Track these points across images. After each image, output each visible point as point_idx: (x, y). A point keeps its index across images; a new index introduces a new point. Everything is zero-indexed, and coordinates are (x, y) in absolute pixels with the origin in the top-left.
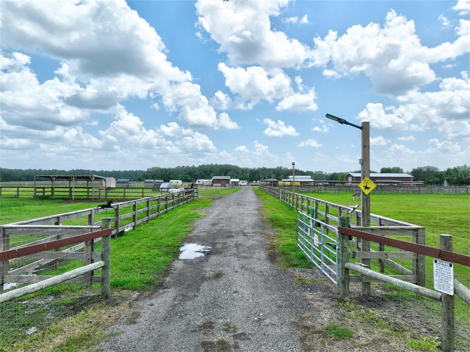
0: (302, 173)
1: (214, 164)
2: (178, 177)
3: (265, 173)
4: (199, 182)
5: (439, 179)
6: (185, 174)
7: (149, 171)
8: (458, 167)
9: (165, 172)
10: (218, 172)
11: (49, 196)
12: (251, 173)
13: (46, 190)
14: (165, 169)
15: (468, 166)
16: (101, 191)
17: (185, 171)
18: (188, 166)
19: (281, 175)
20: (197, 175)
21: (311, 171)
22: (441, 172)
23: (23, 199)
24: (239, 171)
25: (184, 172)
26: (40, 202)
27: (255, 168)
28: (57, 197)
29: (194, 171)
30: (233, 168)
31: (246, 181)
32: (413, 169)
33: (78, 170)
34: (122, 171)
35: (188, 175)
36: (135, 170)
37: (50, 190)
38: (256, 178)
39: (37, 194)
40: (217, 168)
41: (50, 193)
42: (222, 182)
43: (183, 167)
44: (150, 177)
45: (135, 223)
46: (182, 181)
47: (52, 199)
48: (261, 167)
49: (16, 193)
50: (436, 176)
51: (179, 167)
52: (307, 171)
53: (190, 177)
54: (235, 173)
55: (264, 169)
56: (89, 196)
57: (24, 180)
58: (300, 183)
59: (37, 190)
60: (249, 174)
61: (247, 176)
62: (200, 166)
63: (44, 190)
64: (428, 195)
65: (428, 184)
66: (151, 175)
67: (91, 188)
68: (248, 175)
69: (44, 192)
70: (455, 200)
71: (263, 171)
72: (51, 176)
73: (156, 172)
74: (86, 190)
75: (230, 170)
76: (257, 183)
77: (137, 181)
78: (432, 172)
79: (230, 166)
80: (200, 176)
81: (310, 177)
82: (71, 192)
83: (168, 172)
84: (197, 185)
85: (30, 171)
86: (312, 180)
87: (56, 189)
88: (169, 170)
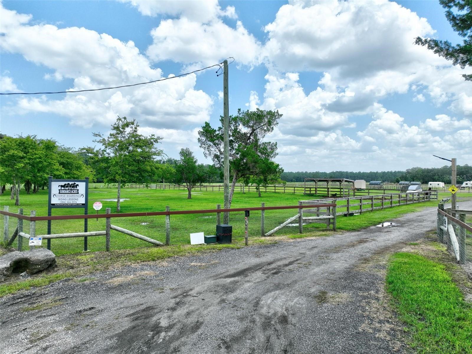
4: (467, 184)
7: (408, 172)
9: (428, 172)
11: (314, 194)
13: (312, 189)
14: (428, 169)
16: (350, 191)
23: (298, 195)
26: (308, 197)
28: (318, 194)
33: (338, 172)
34: (380, 173)
36: (393, 171)
37: (314, 189)
39: (306, 192)
41: (314, 192)
44: (409, 178)
45: (361, 210)
46: (445, 184)
47: (316, 196)
49: (293, 191)
56: (341, 195)
57: (294, 181)
59: (306, 189)
63: (310, 189)
66: (411, 176)
67: (342, 189)
69: (310, 191)
72: (315, 179)
73: (417, 173)
74: (339, 190)
77: (394, 183)
82: (328, 191)
83: (432, 172)
84: (464, 187)
85: (298, 173)
87: (318, 189)
88: (432, 170)
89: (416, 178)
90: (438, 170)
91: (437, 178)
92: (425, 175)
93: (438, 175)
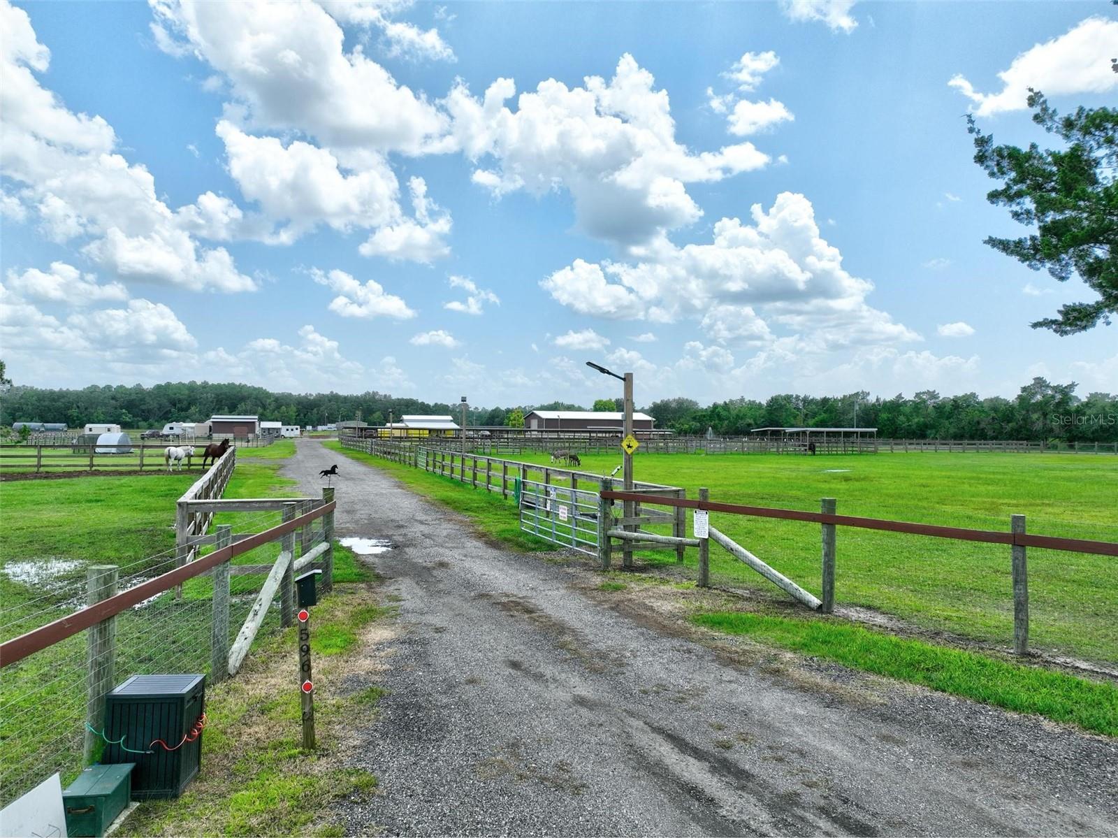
0: (425, 409)
1: (199, 383)
2: (92, 414)
3: (335, 407)
4: (171, 428)
5: (698, 424)
6: (116, 408)
8: (731, 401)
9: (54, 400)
10: (212, 402)
12: (300, 407)
14: (52, 392)
15: (746, 400)
17: (113, 398)
18: (122, 387)
19: (374, 412)
20: (149, 411)
21: (445, 403)
22: (702, 410)
24: (268, 401)
25: (114, 402)
27: (311, 395)
29: (142, 400)
30: (252, 394)
31: (299, 427)
32: (654, 403)
35: (124, 411)
38: (314, 419)
40: (207, 393)
42: (236, 429)
43: (109, 387)
46: (122, 427)
48: (326, 392)
50: (694, 419)
51: (95, 387)
52: (436, 404)
53: (130, 415)
54: (257, 405)
55: (334, 398)
58: (427, 432)
60: (295, 409)
61: (291, 413)
62: (158, 387)
64: (679, 455)
65: (679, 433)
68: (293, 411)
70: (723, 464)
71: (330, 401)
75: (243, 399)
76: (316, 430)
78: (687, 409)
79: (242, 387)
80: (158, 412)
81: (450, 418)
83: (63, 400)
84: (168, 436)
86: (454, 426)
88: (62, 395)
89: (21, 413)
90: (78, 395)
91: (75, 414)
92: (45, 406)
93: (78, 407)
